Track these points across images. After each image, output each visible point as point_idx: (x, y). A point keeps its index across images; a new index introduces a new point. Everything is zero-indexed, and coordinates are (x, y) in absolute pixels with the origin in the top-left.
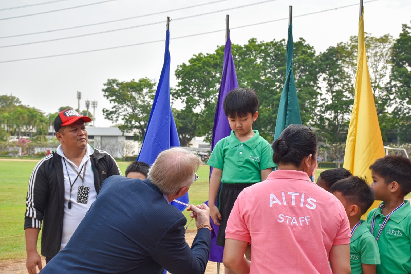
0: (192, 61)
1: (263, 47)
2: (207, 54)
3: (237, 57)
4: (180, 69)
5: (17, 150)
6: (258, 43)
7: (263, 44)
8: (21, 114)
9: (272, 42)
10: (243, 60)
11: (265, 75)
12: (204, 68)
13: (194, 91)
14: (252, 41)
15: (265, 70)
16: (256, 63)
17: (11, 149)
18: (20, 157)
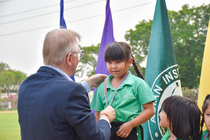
0: (137, 26)
1: (195, 11)
2: (149, 20)
3: (173, 20)
4: (129, 33)
5: (6, 104)
6: (190, 7)
7: (195, 9)
8: (9, 76)
9: (202, 6)
10: (178, 22)
11: (198, 33)
12: (147, 31)
13: (141, 50)
14: (185, 7)
15: (197, 29)
16: (190, 24)
17: (2, 104)
18: (9, 110)
